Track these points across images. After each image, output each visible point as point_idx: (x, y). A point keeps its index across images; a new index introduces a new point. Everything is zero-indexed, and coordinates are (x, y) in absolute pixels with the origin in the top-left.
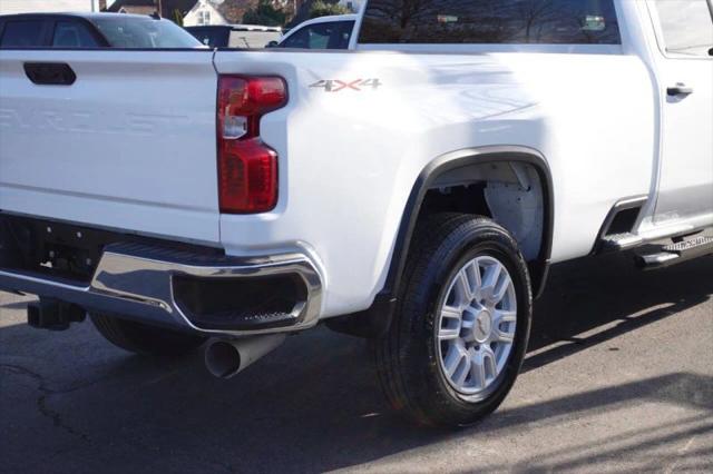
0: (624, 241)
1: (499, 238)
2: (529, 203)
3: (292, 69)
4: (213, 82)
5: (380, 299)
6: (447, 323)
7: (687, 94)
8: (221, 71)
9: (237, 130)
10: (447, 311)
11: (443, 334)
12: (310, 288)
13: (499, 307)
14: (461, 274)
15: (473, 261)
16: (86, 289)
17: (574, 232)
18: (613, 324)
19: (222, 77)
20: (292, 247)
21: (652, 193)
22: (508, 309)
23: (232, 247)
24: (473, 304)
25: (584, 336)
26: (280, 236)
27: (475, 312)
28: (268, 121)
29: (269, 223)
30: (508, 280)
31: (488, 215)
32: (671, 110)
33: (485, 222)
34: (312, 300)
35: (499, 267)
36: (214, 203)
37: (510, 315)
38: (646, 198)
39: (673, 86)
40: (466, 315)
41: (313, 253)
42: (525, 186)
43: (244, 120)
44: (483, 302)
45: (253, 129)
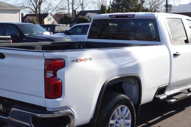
1: (126, 99)
2: (135, 89)
3: (67, 57)
5: (92, 120)
6: (111, 125)
7: (179, 54)
8: (46, 58)
9: (50, 74)
10: (111, 122)
12: (71, 117)
13: (126, 119)
14: (116, 111)
15: (119, 107)
16: (7, 118)
17: (147, 96)
18: (158, 118)
19: (46, 60)
20: (67, 108)
22: (129, 120)
23: (49, 108)
24: (119, 119)
25: (150, 122)
26: (63, 105)
27: (120, 122)
28: (59, 72)
29: (59, 101)
30: (129, 111)
31: (124, 93)
32: (174, 60)
33: (122, 95)
34: (72, 121)
35: (126, 108)
36: (44, 96)
37: (129, 121)
38: (168, 85)
39: (175, 53)
40: (117, 122)
41: (72, 109)
42: (134, 84)
43: (52, 72)
44: (122, 118)
45: (55, 75)
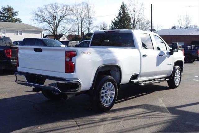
0: (135, 81)
1: (112, 79)
2: (118, 74)
3: (77, 50)
4: (64, 52)
5: (91, 88)
6: (103, 93)
7: (146, 56)
9: (68, 60)
10: (102, 91)
11: (102, 95)
12: (79, 86)
13: (112, 91)
14: (105, 85)
15: (107, 83)
16: (43, 85)
17: (126, 78)
18: (134, 96)
19: (66, 51)
20: (77, 79)
21: (140, 73)
22: (113, 91)
23: (67, 78)
24: (107, 90)
25: (129, 98)
26: (75, 77)
27: (108, 92)
28: (73, 58)
29: (73, 75)
30: (113, 86)
31: (111, 75)
32: (143, 59)
33: (109, 76)
34: (80, 88)
35: (112, 84)
36: (64, 72)
37: (114, 92)
38: (138, 74)
39: (144, 54)
40: (106, 92)
41: (80, 80)
42: (117, 71)
43: (69, 58)
44: (109, 90)
45: (71, 60)
